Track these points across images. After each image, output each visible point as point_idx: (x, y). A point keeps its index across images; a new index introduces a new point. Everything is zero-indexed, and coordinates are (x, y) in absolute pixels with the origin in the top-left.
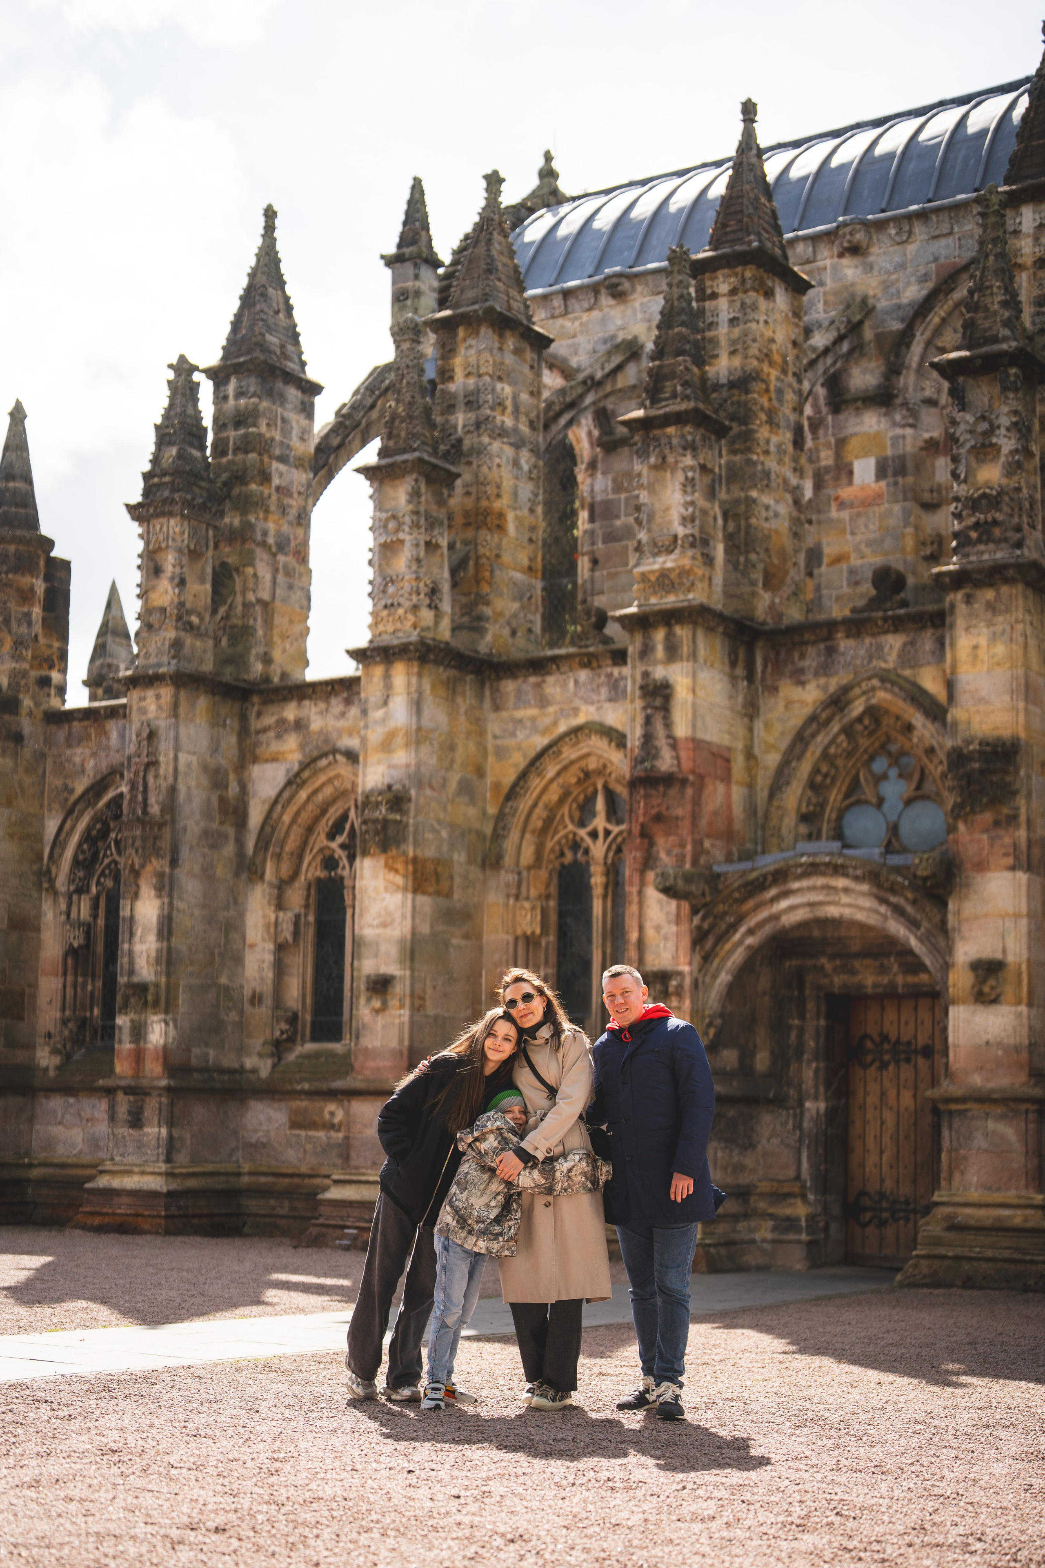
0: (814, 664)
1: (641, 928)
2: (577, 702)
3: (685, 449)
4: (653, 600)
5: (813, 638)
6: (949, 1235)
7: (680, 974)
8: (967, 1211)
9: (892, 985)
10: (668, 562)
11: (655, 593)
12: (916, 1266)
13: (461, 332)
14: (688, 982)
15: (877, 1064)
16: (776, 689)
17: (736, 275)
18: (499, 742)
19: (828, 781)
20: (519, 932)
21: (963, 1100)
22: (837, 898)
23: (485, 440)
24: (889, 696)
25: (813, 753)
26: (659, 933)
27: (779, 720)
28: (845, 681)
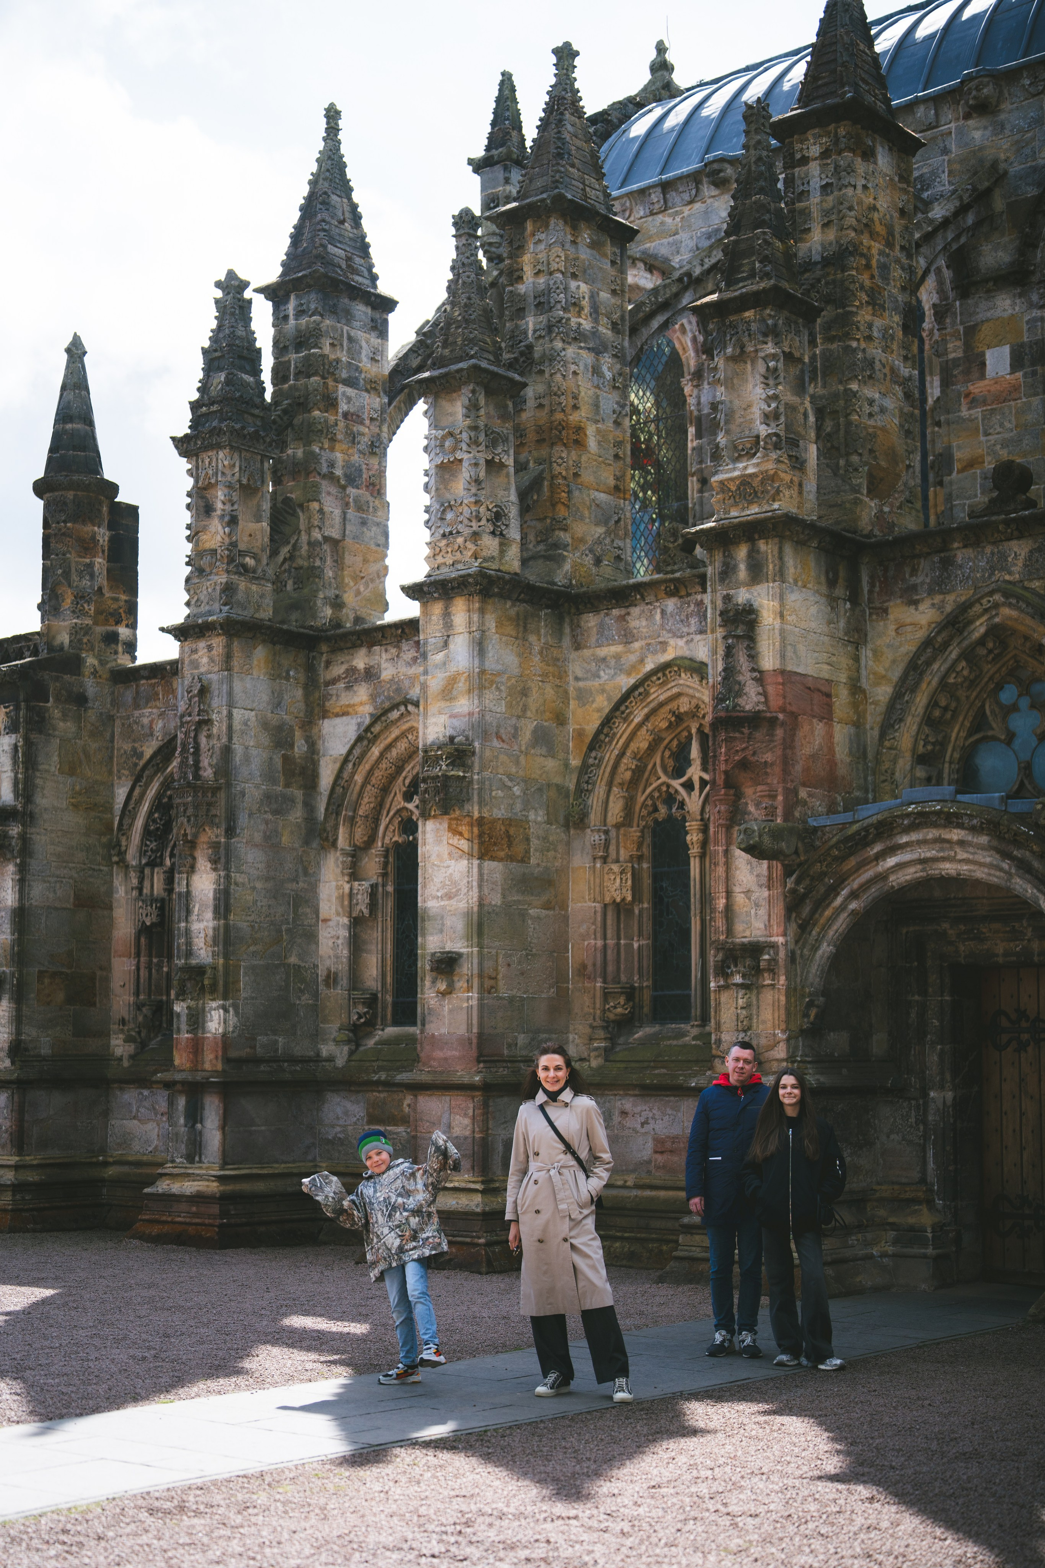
0: (928, 580)
1: (729, 894)
2: (665, 636)
3: (765, 335)
4: (734, 513)
5: (926, 550)
7: (773, 946)
9: (1027, 952)
10: (750, 467)
11: (736, 504)
13: (529, 226)
14: (782, 954)
15: (1014, 1045)
16: (886, 611)
17: (828, 134)
18: (581, 684)
19: (948, 715)
20: (607, 900)
22: (952, 853)
23: (559, 345)
24: (1014, 613)
25: (929, 683)
26: (749, 899)
27: (889, 646)
28: (963, 599)
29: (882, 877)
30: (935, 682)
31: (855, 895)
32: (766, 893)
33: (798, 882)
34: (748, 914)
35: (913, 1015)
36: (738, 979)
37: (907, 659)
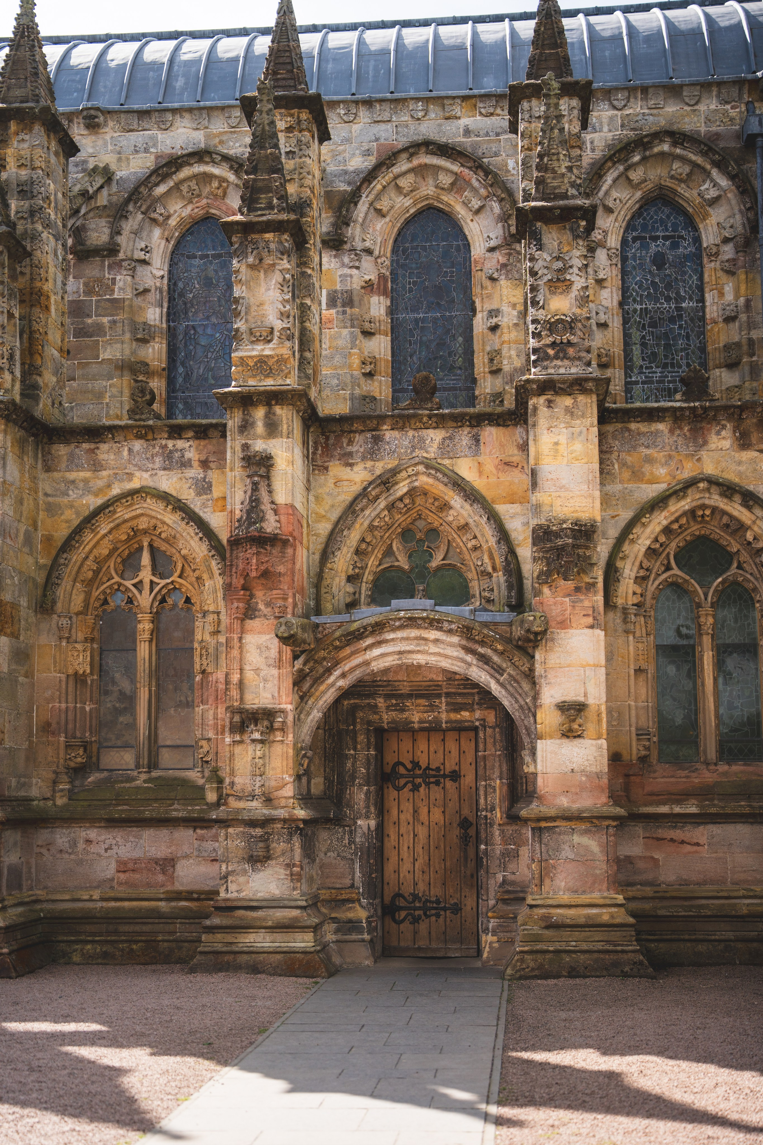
0: (362, 450)
1: (242, 670)
2: (131, 469)
3: (282, 254)
4: (251, 382)
5: (361, 428)
6: (546, 932)
7: (282, 711)
8: (559, 911)
9: (437, 721)
10: (268, 350)
11: (254, 376)
13: (13, 126)
14: (290, 718)
15: (410, 786)
16: (326, 469)
17: (292, 115)
18: (50, 499)
19: (370, 549)
20: (71, 671)
21: (553, 819)
22: (427, 648)
23: (40, 228)
24: (430, 481)
25: (362, 524)
26: (258, 675)
27: (328, 494)
28: (390, 466)
29: (367, 663)
30: (366, 523)
31: (343, 675)
32: (275, 672)
33: (305, 664)
34: (257, 686)
35: (349, 765)
36: (257, 736)
37: (344, 505)
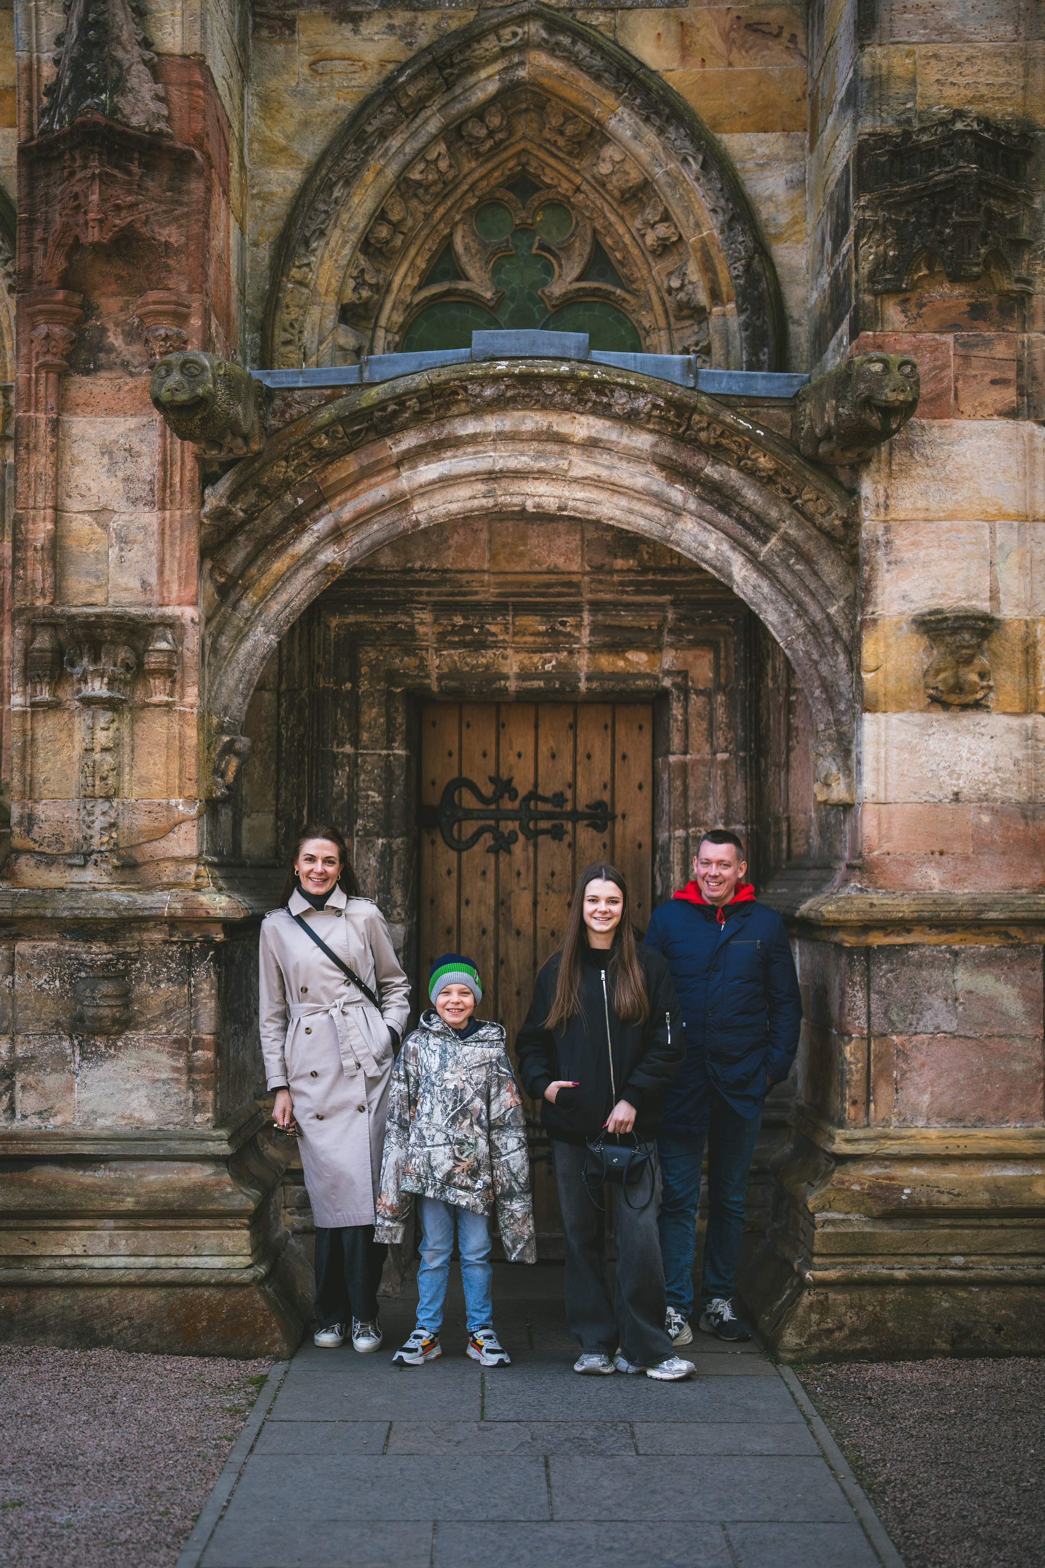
1: (58, 510)
6: (884, 1230)
7: (171, 624)
8: (916, 1171)
12: (823, 1307)
14: (192, 642)
15: (487, 839)
16: (290, 25)
19: (398, 241)
21: (903, 925)
22: (563, 463)
24: (557, 66)
25: (380, 173)
26: (105, 527)
27: (294, 93)
28: (454, 25)
29: (400, 502)
30: (391, 172)
31: (337, 534)
32: (150, 518)
33: (233, 496)
34: (101, 557)
35: (340, 781)
36: (97, 688)
37: (333, 122)
